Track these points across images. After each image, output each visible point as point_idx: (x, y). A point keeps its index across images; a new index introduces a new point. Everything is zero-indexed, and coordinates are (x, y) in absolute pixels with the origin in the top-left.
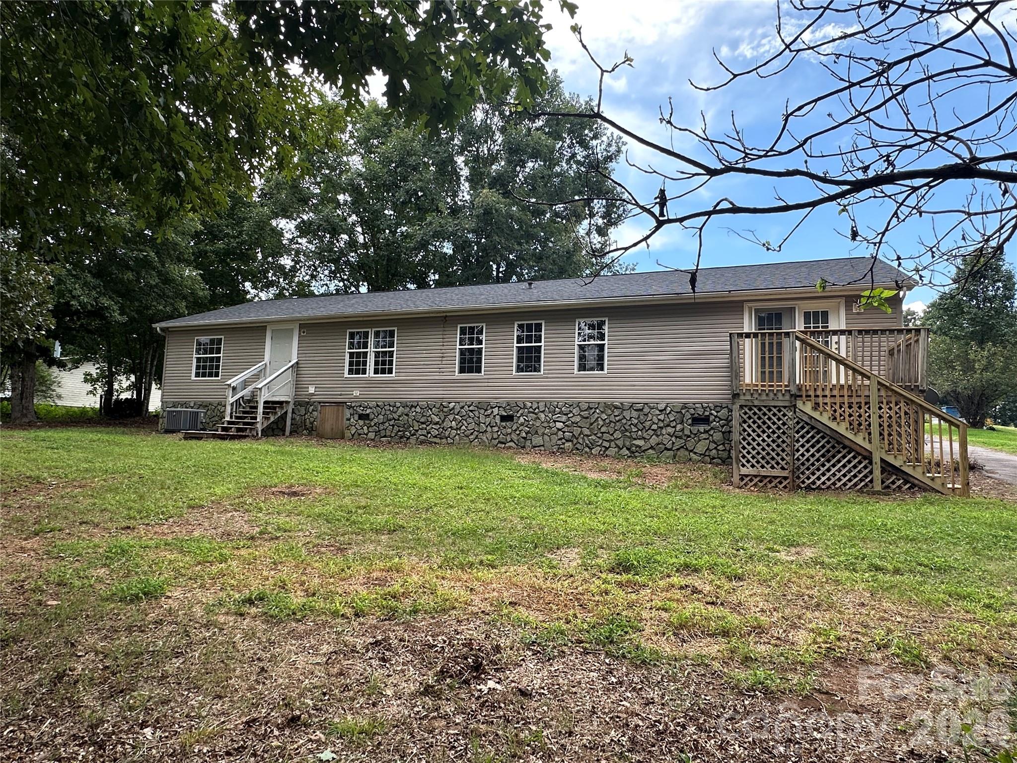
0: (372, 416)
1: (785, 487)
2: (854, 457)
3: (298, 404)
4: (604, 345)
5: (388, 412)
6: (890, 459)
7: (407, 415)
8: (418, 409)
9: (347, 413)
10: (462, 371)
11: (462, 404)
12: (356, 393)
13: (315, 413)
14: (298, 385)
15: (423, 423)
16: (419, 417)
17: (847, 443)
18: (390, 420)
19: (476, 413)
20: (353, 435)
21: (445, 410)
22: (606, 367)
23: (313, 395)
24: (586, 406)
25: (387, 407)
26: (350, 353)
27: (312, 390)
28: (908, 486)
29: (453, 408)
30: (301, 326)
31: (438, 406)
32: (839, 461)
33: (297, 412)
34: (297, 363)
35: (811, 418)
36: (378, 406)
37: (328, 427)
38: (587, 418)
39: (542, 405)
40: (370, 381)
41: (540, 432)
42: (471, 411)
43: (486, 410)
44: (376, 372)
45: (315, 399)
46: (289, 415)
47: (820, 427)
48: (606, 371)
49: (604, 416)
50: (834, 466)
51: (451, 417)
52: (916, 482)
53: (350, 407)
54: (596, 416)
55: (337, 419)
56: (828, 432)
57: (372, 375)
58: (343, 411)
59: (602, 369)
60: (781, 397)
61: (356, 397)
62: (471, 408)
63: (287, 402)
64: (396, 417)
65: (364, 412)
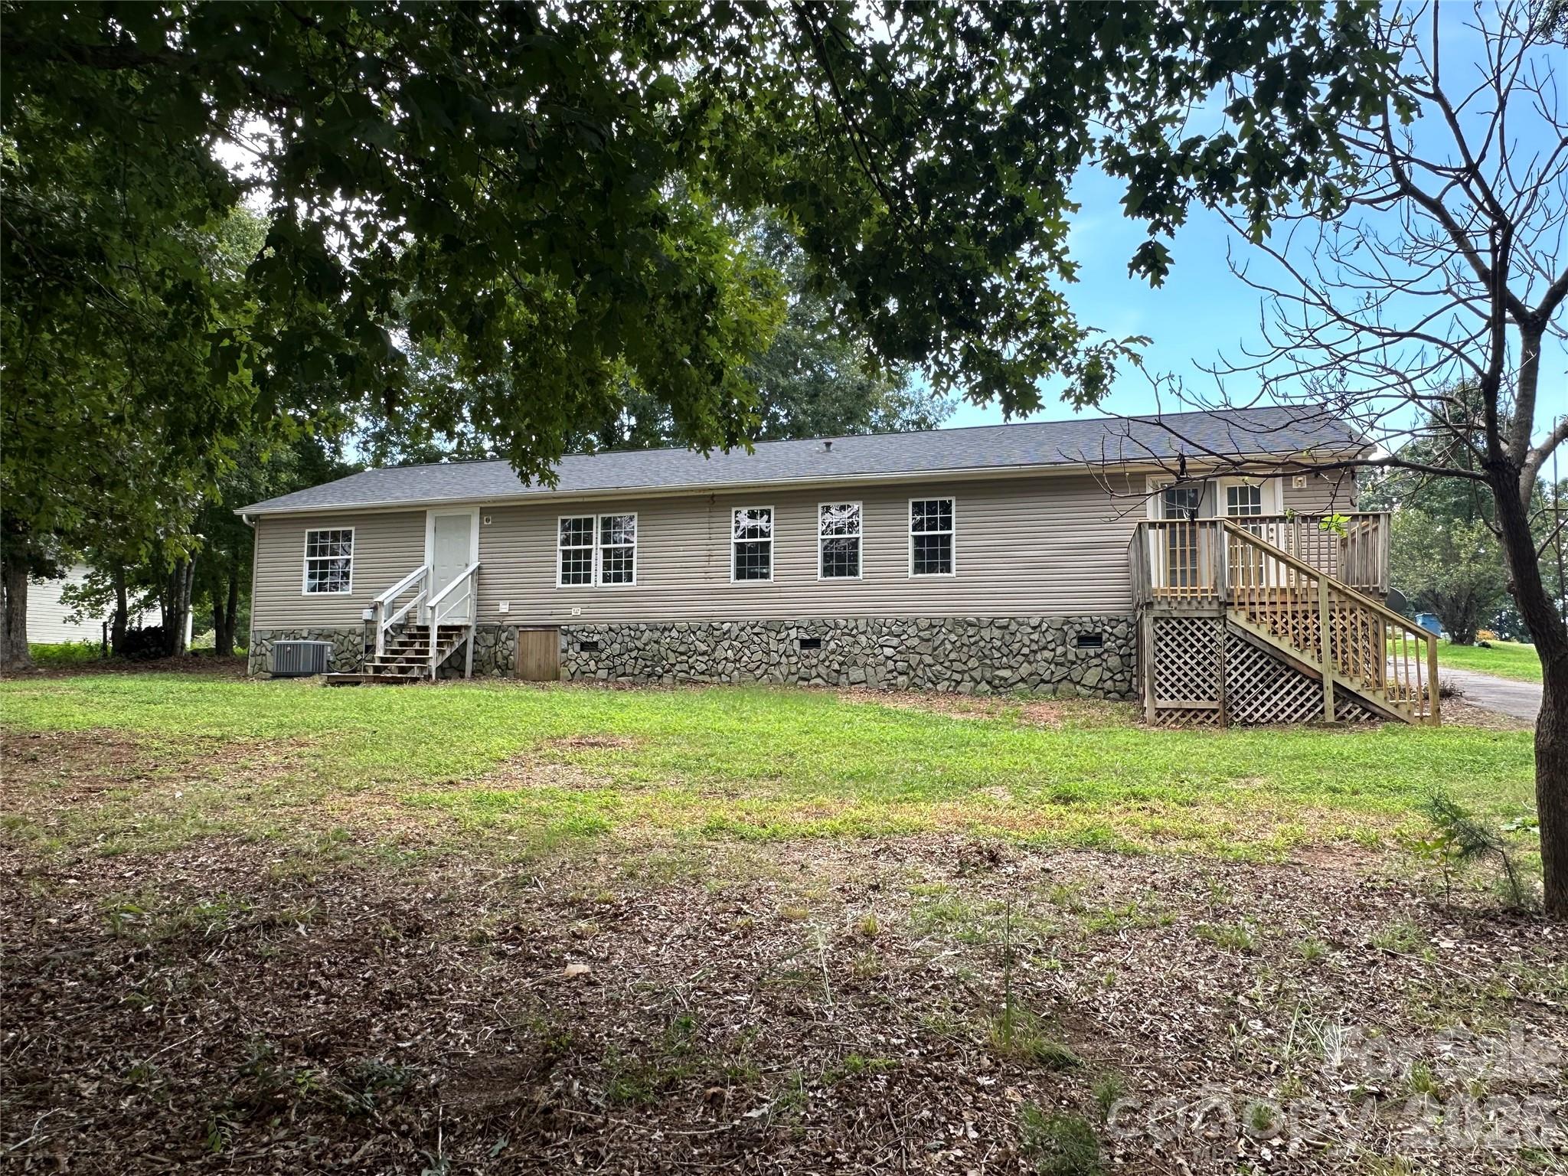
0: (602, 645)
1: (1215, 722)
2: (1301, 682)
3: (483, 629)
4: (950, 536)
5: (627, 639)
6: (1345, 682)
7: (656, 642)
8: (674, 633)
9: (563, 642)
10: (740, 575)
11: (741, 624)
12: (576, 611)
13: (511, 643)
14: (480, 603)
15: (682, 654)
16: (676, 645)
17: (1291, 663)
18: (631, 650)
19: (764, 637)
20: (573, 675)
21: (716, 633)
22: (954, 567)
23: (506, 615)
24: (925, 624)
25: (626, 632)
26: (564, 552)
27: (504, 608)
28: (1367, 715)
29: (729, 631)
30: (483, 511)
31: (704, 628)
32: (1282, 687)
33: (481, 642)
34: (479, 568)
35: (1246, 632)
36: (611, 629)
37: (532, 663)
38: (928, 640)
39: (862, 624)
40: (598, 594)
41: (860, 662)
42: (756, 634)
43: (778, 632)
44: (606, 579)
45: (509, 621)
46: (470, 647)
47: (1257, 644)
48: (954, 573)
49: (953, 637)
50: (1275, 693)
51: (726, 644)
52: (1377, 710)
53: (566, 633)
54: (942, 637)
55: (547, 651)
56: (1268, 650)
57: (600, 583)
58: (555, 638)
59: (949, 571)
60: (1206, 606)
61: (576, 617)
62: (756, 630)
63: (467, 627)
64: (639, 644)
65: (589, 640)
